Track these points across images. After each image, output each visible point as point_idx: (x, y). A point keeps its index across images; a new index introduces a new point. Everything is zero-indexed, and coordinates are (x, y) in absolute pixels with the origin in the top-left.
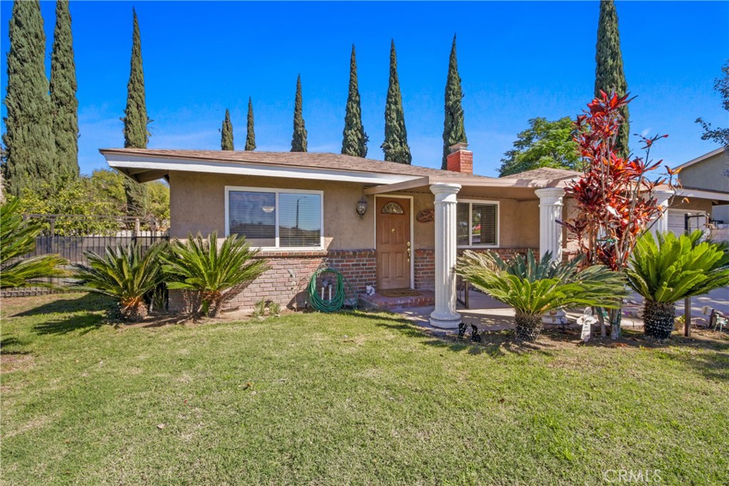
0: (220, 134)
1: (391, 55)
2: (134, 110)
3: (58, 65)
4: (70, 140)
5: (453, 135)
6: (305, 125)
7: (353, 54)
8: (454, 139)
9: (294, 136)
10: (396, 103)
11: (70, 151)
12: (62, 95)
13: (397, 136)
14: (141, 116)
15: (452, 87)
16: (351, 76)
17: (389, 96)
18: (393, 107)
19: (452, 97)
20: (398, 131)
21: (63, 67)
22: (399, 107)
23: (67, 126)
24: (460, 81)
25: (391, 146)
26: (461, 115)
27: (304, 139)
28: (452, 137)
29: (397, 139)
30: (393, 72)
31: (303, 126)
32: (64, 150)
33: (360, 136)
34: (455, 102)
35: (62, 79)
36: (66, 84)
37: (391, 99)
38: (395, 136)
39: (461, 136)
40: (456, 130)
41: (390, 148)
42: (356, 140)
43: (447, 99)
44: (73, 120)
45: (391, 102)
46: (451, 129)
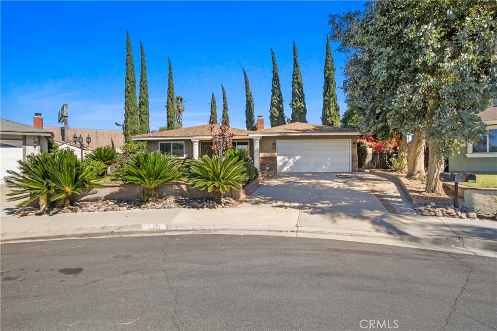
0: (210, 105)
1: (294, 51)
2: (170, 102)
3: (142, 88)
4: (146, 118)
5: (328, 95)
6: (252, 95)
7: (273, 53)
8: (328, 97)
9: (247, 102)
10: (297, 78)
11: (146, 123)
12: (143, 100)
13: (298, 98)
14: (173, 103)
15: (327, 65)
16: (274, 66)
17: (294, 75)
18: (295, 80)
19: (327, 72)
20: (298, 95)
21: (143, 89)
22: (299, 80)
23: (145, 113)
24: (333, 61)
25: (295, 104)
26: (332, 82)
27: (252, 103)
28: (327, 96)
29: (298, 99)
30: (295, 61)
31: (251, 96)
32: (144, 123)
33: (278, 99)
34: (329, 75)
35: (143, 94)
36: (145, 95)
37: (295, 75)
38: (296, 98)
39: (333, 95)
40: (330, 91)
41: (294, 105)
42: (277, 102)
43: (325, 73)
44: (147, 110)
45: (295, 78)
46: (327, 91)
